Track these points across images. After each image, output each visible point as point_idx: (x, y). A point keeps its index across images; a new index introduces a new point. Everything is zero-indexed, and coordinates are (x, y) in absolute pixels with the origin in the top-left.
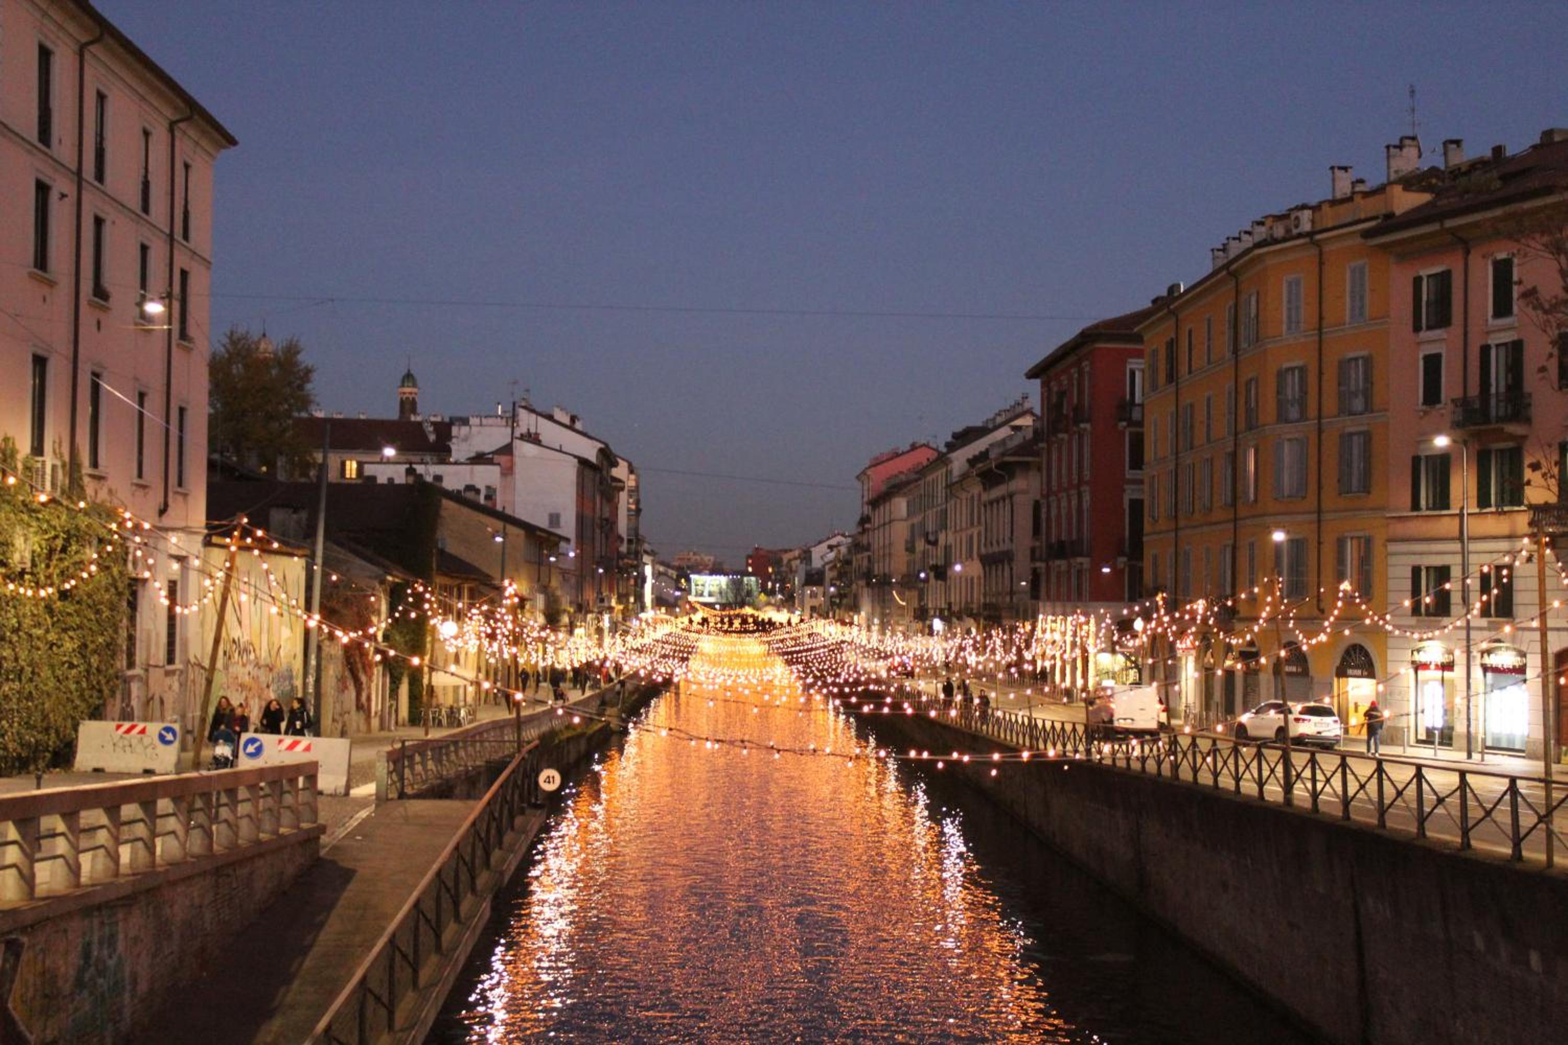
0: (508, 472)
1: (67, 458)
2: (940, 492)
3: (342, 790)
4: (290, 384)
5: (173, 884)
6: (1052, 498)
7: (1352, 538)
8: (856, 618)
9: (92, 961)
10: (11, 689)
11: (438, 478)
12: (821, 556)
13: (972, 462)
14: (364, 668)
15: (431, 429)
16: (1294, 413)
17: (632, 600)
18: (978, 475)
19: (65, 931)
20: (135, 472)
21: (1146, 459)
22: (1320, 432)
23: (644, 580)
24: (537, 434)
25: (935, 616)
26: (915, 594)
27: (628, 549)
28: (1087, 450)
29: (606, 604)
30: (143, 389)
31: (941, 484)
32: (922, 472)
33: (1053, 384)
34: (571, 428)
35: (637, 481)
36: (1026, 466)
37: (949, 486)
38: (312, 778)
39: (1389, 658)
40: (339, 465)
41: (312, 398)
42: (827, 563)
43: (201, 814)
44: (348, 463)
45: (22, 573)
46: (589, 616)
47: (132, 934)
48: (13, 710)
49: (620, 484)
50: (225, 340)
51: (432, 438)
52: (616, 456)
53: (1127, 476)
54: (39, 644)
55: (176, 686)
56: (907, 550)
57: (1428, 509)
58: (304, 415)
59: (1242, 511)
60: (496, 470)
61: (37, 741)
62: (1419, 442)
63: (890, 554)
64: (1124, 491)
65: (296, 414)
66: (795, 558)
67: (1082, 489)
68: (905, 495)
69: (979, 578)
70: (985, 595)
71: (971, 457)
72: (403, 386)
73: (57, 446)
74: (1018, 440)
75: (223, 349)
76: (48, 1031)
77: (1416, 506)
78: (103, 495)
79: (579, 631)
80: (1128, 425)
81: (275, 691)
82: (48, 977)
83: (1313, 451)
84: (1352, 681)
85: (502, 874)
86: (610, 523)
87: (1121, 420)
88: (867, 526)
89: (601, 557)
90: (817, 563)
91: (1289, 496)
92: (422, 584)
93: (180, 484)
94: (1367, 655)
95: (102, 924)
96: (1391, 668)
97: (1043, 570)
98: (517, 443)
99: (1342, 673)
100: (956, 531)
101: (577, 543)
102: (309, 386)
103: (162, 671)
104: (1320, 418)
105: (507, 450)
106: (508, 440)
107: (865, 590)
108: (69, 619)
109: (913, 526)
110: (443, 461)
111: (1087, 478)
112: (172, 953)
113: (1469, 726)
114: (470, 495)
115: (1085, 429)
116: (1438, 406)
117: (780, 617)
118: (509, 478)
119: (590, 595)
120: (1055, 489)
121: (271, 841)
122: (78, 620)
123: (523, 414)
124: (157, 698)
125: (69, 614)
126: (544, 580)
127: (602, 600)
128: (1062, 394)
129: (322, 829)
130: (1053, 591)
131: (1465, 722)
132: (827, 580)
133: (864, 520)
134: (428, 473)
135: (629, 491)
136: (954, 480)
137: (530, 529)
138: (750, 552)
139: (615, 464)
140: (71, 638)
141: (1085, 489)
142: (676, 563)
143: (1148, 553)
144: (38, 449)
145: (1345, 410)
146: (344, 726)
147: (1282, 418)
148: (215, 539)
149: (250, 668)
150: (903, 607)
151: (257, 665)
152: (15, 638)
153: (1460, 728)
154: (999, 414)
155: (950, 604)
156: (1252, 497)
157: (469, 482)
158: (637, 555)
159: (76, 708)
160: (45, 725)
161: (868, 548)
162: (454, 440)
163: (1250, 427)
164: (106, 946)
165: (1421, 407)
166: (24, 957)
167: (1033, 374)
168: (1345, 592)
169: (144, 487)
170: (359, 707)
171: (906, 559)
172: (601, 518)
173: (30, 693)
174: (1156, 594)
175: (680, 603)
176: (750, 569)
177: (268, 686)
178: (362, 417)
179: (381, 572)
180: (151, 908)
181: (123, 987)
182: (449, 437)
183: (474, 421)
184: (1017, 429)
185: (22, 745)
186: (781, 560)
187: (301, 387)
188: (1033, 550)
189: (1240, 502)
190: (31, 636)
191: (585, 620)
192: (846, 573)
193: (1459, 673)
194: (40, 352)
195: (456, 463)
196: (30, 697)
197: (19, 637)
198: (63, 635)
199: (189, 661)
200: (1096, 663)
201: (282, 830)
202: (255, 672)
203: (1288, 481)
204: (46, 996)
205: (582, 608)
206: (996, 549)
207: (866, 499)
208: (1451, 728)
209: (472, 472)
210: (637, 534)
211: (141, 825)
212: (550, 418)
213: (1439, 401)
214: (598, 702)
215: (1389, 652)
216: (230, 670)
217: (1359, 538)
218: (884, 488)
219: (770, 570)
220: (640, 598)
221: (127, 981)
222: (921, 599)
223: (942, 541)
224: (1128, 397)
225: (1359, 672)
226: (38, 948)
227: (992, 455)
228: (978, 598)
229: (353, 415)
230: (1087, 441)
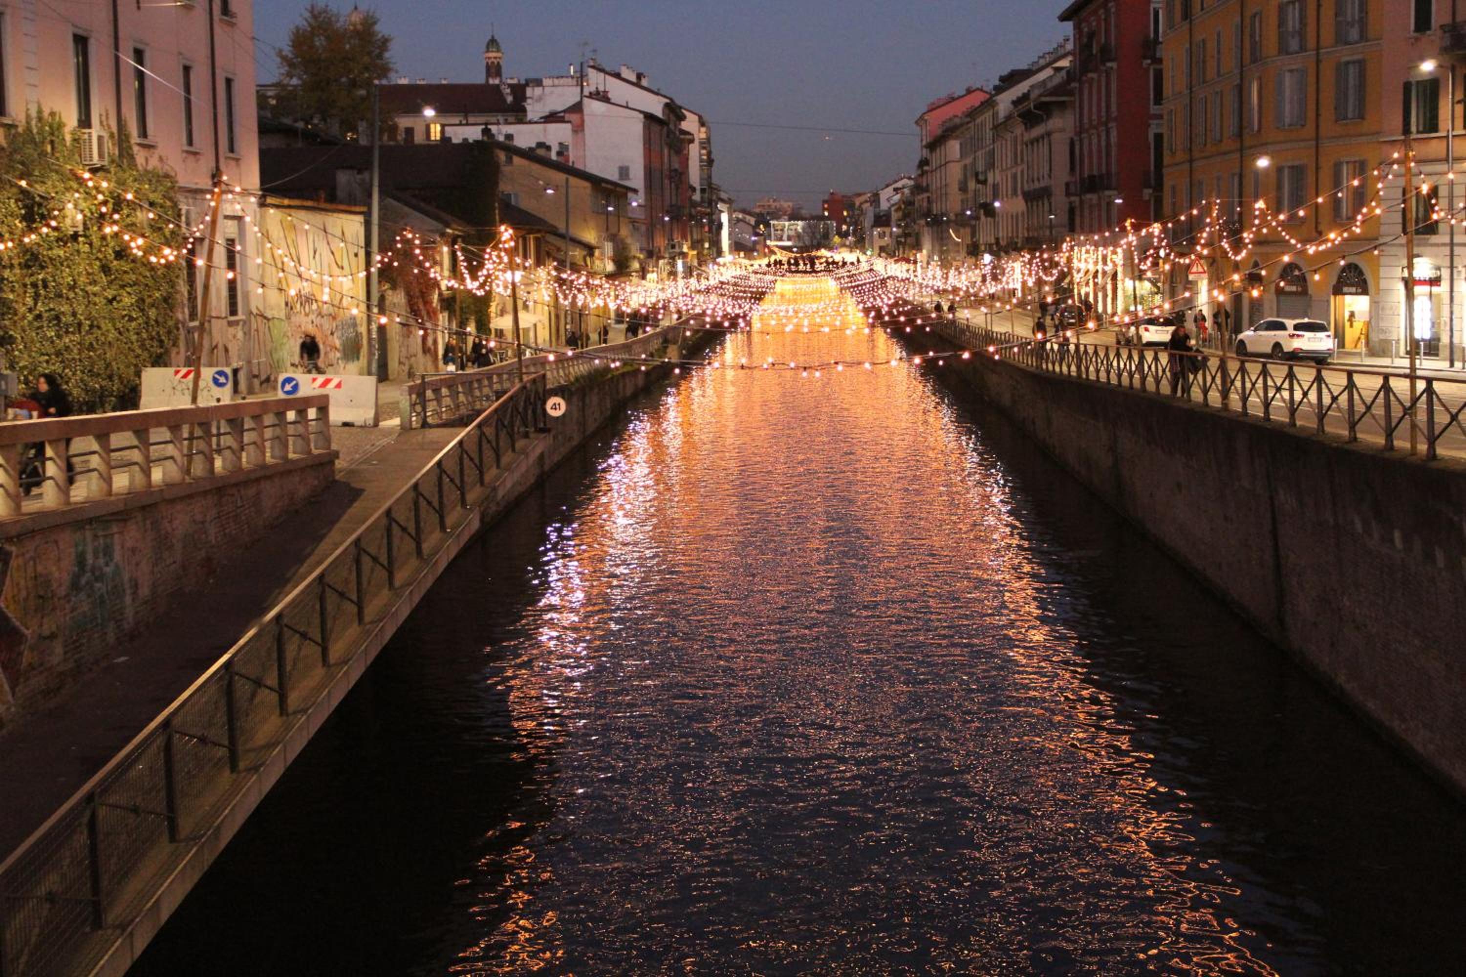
0: (579, 129)
1: (115, 129)
2: (989, 134)
3: (371, 422)
4: (369, 53)
5: (172, 501)
6: (1084, 135)
7: (1347, 163)
8: (918, 255)
9: (88, 568)
10: (71, 341)
11: (509, 137)
12: (888, 198)
13: (1016, 103)
14: (428, 313)
15: (508, 91)
16: (1294, 44)
17: (707, 245)
18: (1019, 116)
19: (56, 542)
20: (184, 139)
21: (1165, 95)
22: (1318, 62)
23: (720, 226)
24: (605, 92)
25: (985, 251)
26: (968, 230)
27: (702, 198)
28: (1114, 86)
29: (677, 250)
30: (188, 63)
31: (989, 125)
32: (972, 114)
33: (1083, 25)
34: (638, 85)
35: (708, 132)
36: (1062, 105)
37: (995, 127)
38: (323, 410)
39: (1382, 275)
40: (424, 129)
41: (391, 66)
42: (893, 205)
43: (201, 441)
44: (432, 126)
45: (75, 237)
46: (661, 262)
47: (129, 544)
48: (74, 359)
49: (688, 137)
50: (307, 15)
51: (510, 99)
52: (680, 108)
53: (1152, 112)
54: (97, 299)
55: (240, 335)
56: (960, 189)
57: (1418, 132)
58: (384, 82)
59: (1248, 142)
60: (568, 126)
61: (101, 387)
62: (1410, 68)
63: (946, 194)
64: (1149, 125)
65: (376, 82)
66: (866, 202)
67: (1110, 125)
68: (956, 138)
69: (1023, 214)
70: (1028, 230)
71: (1015, 98)
72: (488, 51)
73: (104, 118)
74: (1057, 80)
75: (305, 23)
76: (45, 627)
77: (1406, 131)
78: (154, 163)
79: (652, 276)
80: (1153, 63)
81: (339, 338)
82: (41, 581)
83: (1312, 79)
84: (1348, 299)
85: (495, 489)
86: (679, 176)
87: (1145, 58)
88: (926, 168)
89: (671, 206)
90: (884, 206)
91: (1290, 125)
92: (410, 232)
93: (232, 150)
94: (1361, 273)
95: (96, 537)
96: (1383, 284)
97: (1077, 204)
98: (586, 100)
99: (1338, 291)
100: (1002, 170)
101: (646, 193)
102: (387, 55)
103: (225, 322)
104: (1318, 48)
105: (577, 108)
106: (578, 99)
107: (926, 229)
108: (126, 276)
109: (965, 166)
110: (521, 121)
111: (1114, 115)
112: (174, 562)
113: (1451, 337)
114: (541, 152)
115: (1112, 68)
116: (1428, 32)
117: (850, 257)
118: (580, 135)
119: (661, 242)
120: (1086, 126)
121: (276, 465)
122: (134, 277)
123: (592, 73)
124: (220, 346)
125: (125, 272)
126: (613, 230)
127: (673, 247)
128: (1091, 35)
129: (336, 455)
130: (1087, 221)
131: (1449, 333)
132: (893, 222)
133: (924, 163)
134: (500, 133)
135: (701, 143)
136: (1000, 121)
137: (596, 182)
138: (826, 198)
139: (682, 118)
140: (129, 293)
141: (1112, 125)
142: (758, 210)
143: (1168, 183)
144: (85, 122)
145: (1341, 39)
146: (411, 368)
147: (1283, 49)
148: (269, 200)
149: (312, 317)
150: (958, 244)
151: (320, 314)
152: (71, 295)
153: (1445, 339)
154: (1043, 57)
155: (997, 239)
156: (1256, 128)
157: (542, 140)
158: (711, 204)
159: (137, 356)
160: (108, 372)
161: (926, 189)
162: (529, 101)
163: (1254, 60)
164: (101, 555)
165: (1413, 34)
166: (13, 563)
167: (1064, 18)
168: (1260, 209)
169: (195, 154)
170: (426, 350)
171: (960, 198)
172: (671, 171)
173: (91, 344)
174: (1125, 220)
175: (758, 247)
176: (826, 214)
177: (332, 334)
178: (444, 82)
179: (440, 226)
180: (148, 522)
181: (124, 591)
182: (524, 98)
183: (546, 82)
184: (1058, 70)
185: (87, 391)
186: (854, 204)
187: (380, 56)
188: (1067, 185)
189: (1246, 131)
190: (87, 292)
191: (657, 266)
192: (909, 213)
193: (1445, 286)
194: (80, 32)
195: (530, 122)
196: (91, 347)
197: (76, 294)
198: (121, 291)
199: (251, 313)
200: (1124, 290)
201: (291, 456)
202: (318, 321)
203: (1288, 110)
204: (41, 597)
205: (652, 254)
206: (1037, 185)
207: (924, 143)
208: (1439, 340)
209: (545, 130)
210: (710, 184)
211: (136, 451)
212: (618, 76)
213: (1429, 29)
214: (661, 340)
215: (1382, 270)
216: (293, 319)
217: (1355, 162)
218: (939, 132)
219: (845, 213)
220: (716, 243)
221: (127, 586)
222: (973, 235)
223: (990, 180)
224: (1152, 35)
225: (1353, 290)
226: (28, 556)
227: (1033, 96)
228: (1022, 233)
229: (435, 81)
230: (1114, 78)
